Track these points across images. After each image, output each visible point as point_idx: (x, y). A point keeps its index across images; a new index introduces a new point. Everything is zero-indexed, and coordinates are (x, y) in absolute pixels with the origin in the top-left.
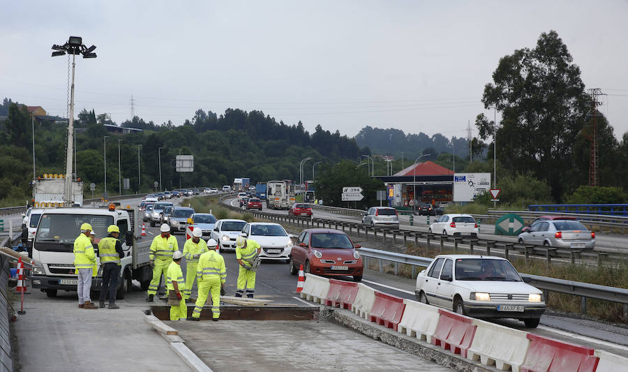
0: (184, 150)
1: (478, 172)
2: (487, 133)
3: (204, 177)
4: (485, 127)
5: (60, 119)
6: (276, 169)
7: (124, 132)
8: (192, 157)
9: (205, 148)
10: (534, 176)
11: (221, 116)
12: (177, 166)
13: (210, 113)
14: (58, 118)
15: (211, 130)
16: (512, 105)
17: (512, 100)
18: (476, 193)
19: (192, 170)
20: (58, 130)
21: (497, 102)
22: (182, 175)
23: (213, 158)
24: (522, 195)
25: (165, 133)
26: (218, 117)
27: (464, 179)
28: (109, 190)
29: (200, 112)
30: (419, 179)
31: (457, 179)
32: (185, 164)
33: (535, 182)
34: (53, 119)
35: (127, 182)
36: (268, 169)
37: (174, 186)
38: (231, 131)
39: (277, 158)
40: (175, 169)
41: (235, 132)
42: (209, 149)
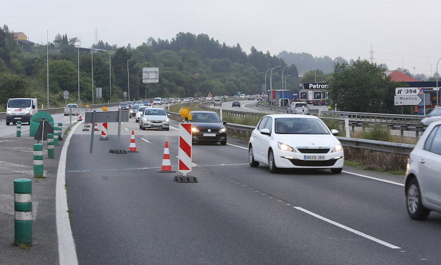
3: (165, 89)
6: (224, 82)
7: (92, 52)
8: (157, 69)
9: (163, 64)
11: (173, 39)
12: (144, 77)
13: (159, 39)
15: (165, 50)
19: (157, 81)
20: (37, 51)
22: (147, 86)
23: (171, 72)
26: (170, 41)
28: (83, 99)
29: (151, 39)
32: (151, 75)
34: (32, 44)
35: (99, 92)
36: (216, 83)
37: (140, 96)
38: (183, 51)
39: (223, 73)
40: (141, 80)
41: (186, 51)
42: (165, 66)
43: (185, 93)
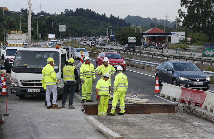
0: (62, 23)
1: (180, 31)
2: (182, 16)
3: (69, 34)
4: (181, 14)
5: (13, 12)
6: (96, 30)
7: (38, 17)
8: (65, 26)
9: (69, 23)
10: (202, 33)
11: (75, 11)
12: (59, 29)
13: (70, 10)
14: (12, 11)
15: (71, 16)
16: (192, 6)
17: (191, 4)
18: (180, 39)
19: (65, 31)
20: (13, 16)
21: (185, 4)
22: (61, 33)
23: (73, 26)
24: (199, 40)
25: (54, 17)
26: (74, 11)
27: (175, 34)
28: (34, 39)
29: (66, 9)
30: (155, 34)
31: (172, 34)
32: (62, 28)
33: (203, 35)
34: (10, 12)
35: (40, 36)
36: (93, 31)
37: (58, 37)
38: (79, 17)
39: (96, 26)
40: (58, 30)
41: (80, 17)
42: (71, 23)
43: (78, 36)
